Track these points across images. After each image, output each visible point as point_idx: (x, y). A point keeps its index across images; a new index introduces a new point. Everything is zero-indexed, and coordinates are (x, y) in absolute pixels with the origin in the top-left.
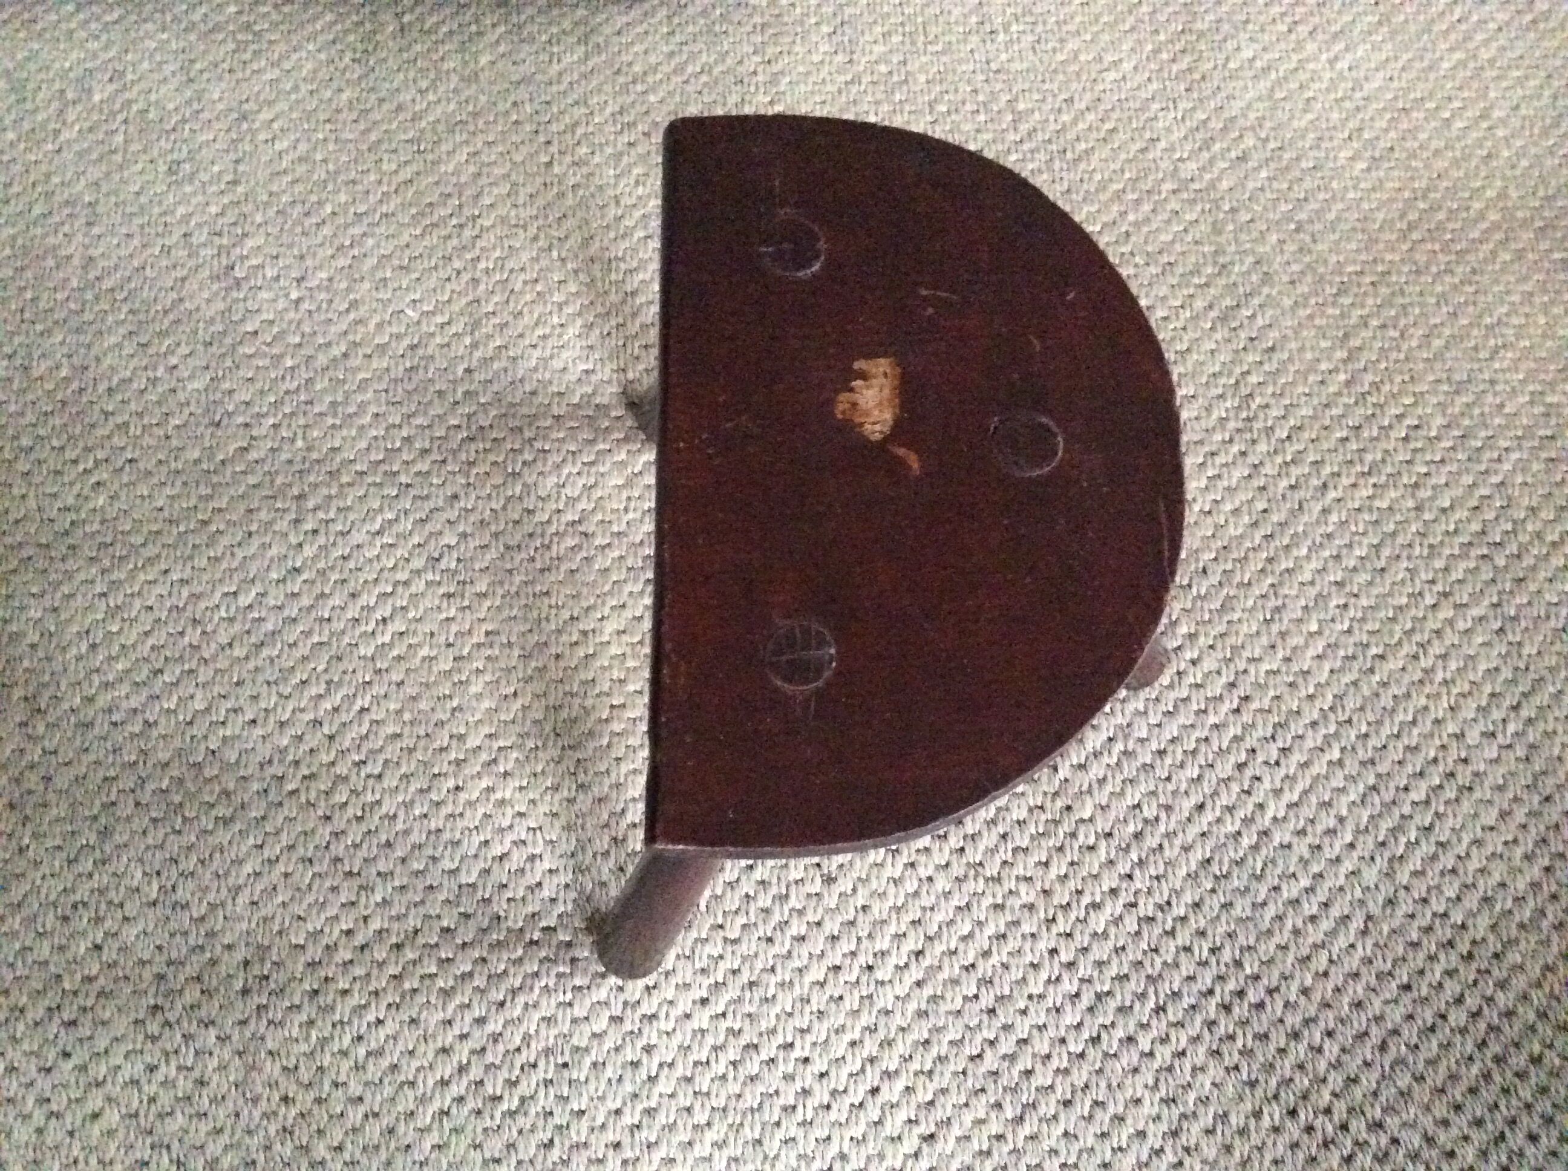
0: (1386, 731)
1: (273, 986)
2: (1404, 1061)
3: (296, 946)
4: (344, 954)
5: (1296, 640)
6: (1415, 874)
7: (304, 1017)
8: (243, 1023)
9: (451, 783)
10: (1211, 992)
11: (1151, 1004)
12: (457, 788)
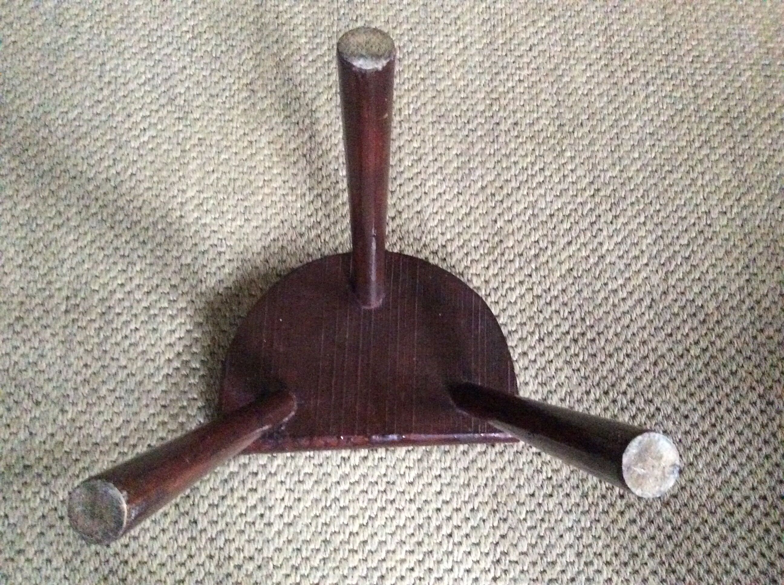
0: (669, 209)
1: (81, 309)
2: (666, 371)
3: (94, 290)
4: (119, 295)
5: (626, 162)
6: (679, 280)
7: (97, 326)
8: (65, 327)
9: (178, 213)
10: (568, 333)
11: (537, 337)
12: (181, 216)
